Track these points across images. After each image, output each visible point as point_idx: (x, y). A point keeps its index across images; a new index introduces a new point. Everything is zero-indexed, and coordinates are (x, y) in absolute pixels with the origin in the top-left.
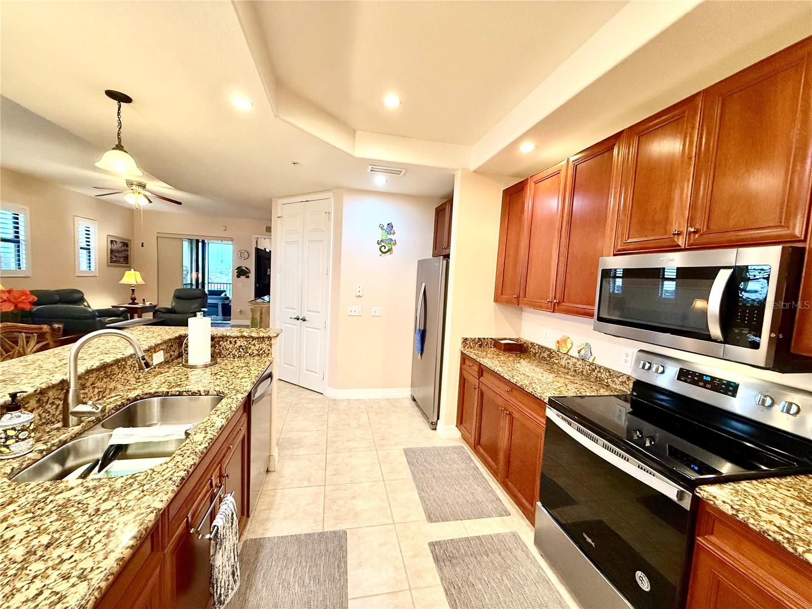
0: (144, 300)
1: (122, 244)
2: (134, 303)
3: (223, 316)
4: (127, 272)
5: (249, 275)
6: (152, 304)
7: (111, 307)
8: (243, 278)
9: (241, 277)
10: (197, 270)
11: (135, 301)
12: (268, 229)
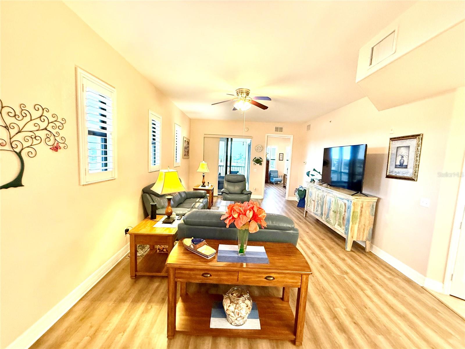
1: (187, 142)
5: (262, 162)
9: (257, 164)
11: (204, 184)
12: (277, 129)
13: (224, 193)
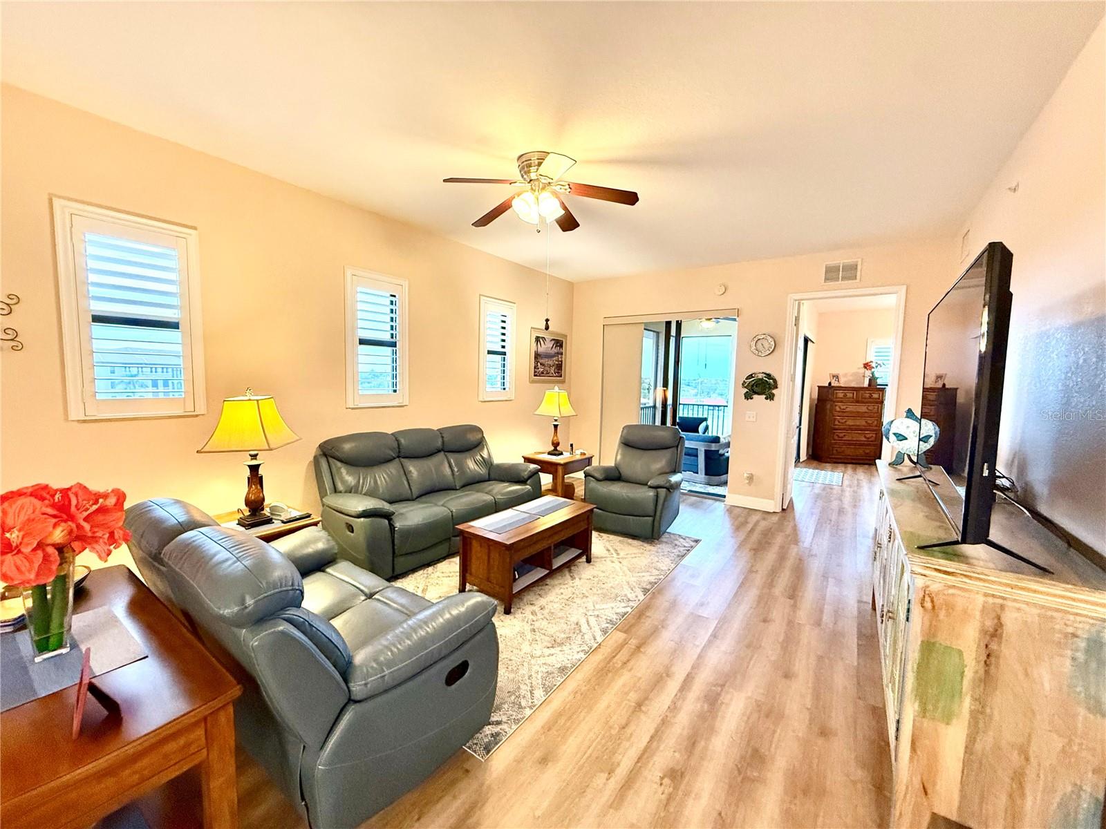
0: (572, 445)
1: (553, 342)
2: (556, 452)
3: (706, 474)
4: (548, 393)
5: (774, 391)
6: (585, 454)
7: (522, 461)
8: (759, 399)
9: (755, 396)
10: (665, 385)
11: (558, 448)
12: (832, 273)
13: (590, 478)
